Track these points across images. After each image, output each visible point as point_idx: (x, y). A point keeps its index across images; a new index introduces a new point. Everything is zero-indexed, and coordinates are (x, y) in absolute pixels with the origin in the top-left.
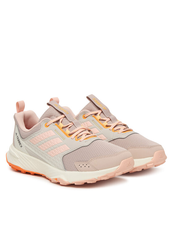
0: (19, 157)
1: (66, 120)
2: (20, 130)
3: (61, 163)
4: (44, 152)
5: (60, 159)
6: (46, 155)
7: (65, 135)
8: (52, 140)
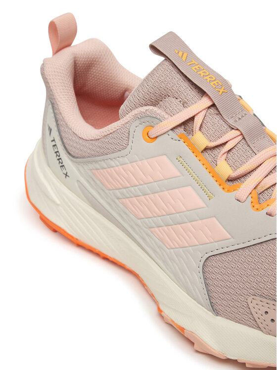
0: (58, 202)
1: (217, 119)
2: (61, 123)
3: (198, 278)
4: (139, 222)
5: (196, 265)
6: (147, 235)
7: (213, 180)
8: (166, 193)
